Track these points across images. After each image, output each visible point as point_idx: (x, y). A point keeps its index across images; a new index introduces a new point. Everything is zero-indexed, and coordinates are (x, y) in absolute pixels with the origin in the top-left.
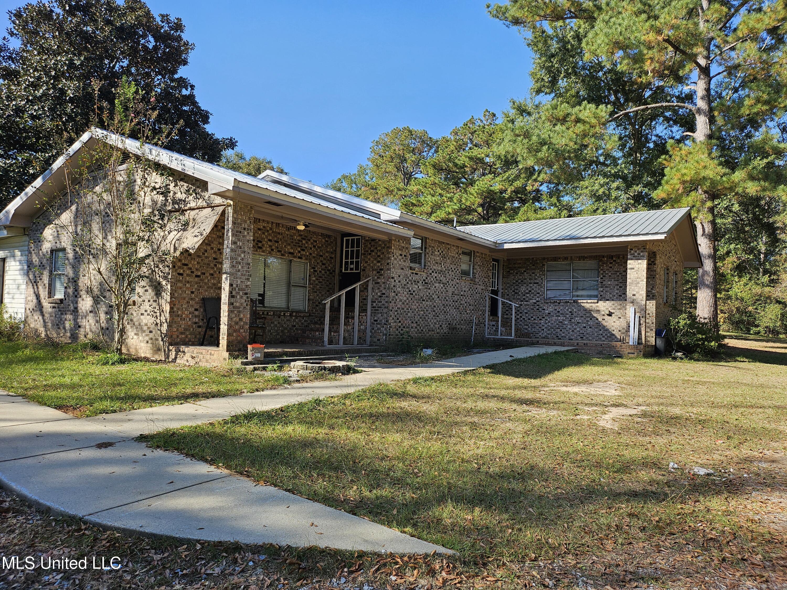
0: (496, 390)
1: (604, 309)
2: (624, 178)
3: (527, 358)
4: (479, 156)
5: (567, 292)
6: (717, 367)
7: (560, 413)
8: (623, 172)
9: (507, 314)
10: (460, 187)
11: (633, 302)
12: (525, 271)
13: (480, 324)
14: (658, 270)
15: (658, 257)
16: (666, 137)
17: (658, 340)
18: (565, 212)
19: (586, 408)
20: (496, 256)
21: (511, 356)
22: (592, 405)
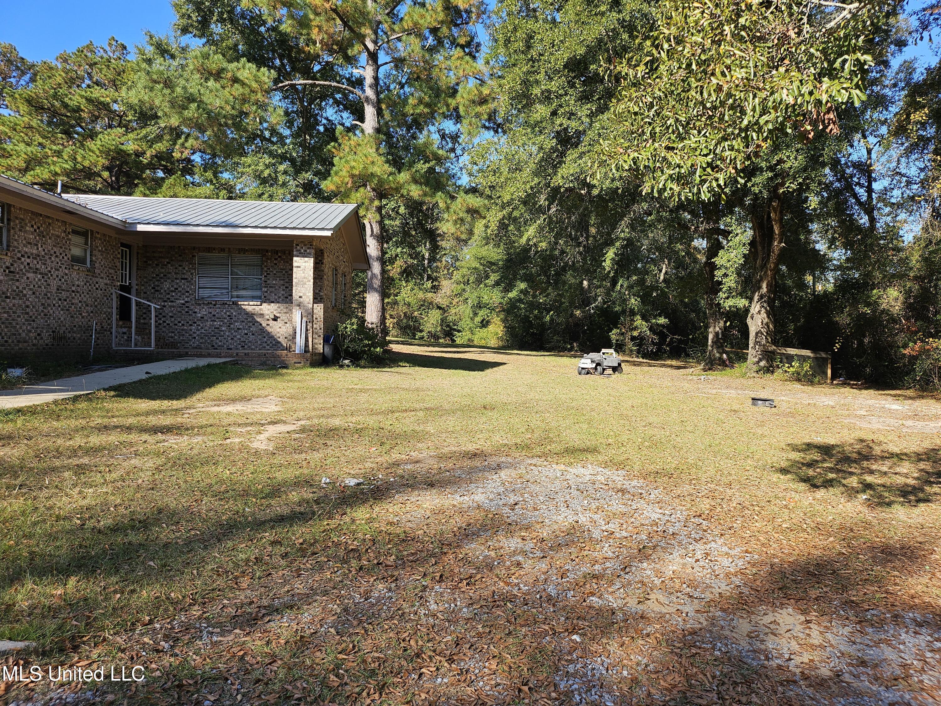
0: (120, 419)
1: (269, 312)
2: (292, 161)
3: (169, 374)
4: (102, 99)
5: (224, 291)
6: (381, 373)
7: (205, 438)
8: (291, 154)
9: (144, 319)
10: (74, 138)
11: (299, 305)
12: (168, 263)
13: (104, 331)
14: (326, 270)
15: (326, 255)
16: (336, 122)
17: (326, 347)
18: (225, 192)
19: (239, 429)
20: (126, 240)
21: (147, 373)
22: (246, 425)
